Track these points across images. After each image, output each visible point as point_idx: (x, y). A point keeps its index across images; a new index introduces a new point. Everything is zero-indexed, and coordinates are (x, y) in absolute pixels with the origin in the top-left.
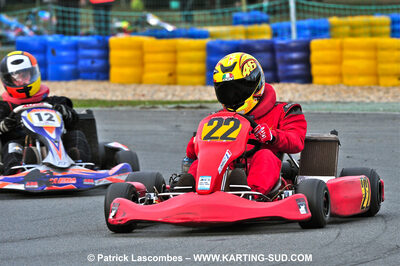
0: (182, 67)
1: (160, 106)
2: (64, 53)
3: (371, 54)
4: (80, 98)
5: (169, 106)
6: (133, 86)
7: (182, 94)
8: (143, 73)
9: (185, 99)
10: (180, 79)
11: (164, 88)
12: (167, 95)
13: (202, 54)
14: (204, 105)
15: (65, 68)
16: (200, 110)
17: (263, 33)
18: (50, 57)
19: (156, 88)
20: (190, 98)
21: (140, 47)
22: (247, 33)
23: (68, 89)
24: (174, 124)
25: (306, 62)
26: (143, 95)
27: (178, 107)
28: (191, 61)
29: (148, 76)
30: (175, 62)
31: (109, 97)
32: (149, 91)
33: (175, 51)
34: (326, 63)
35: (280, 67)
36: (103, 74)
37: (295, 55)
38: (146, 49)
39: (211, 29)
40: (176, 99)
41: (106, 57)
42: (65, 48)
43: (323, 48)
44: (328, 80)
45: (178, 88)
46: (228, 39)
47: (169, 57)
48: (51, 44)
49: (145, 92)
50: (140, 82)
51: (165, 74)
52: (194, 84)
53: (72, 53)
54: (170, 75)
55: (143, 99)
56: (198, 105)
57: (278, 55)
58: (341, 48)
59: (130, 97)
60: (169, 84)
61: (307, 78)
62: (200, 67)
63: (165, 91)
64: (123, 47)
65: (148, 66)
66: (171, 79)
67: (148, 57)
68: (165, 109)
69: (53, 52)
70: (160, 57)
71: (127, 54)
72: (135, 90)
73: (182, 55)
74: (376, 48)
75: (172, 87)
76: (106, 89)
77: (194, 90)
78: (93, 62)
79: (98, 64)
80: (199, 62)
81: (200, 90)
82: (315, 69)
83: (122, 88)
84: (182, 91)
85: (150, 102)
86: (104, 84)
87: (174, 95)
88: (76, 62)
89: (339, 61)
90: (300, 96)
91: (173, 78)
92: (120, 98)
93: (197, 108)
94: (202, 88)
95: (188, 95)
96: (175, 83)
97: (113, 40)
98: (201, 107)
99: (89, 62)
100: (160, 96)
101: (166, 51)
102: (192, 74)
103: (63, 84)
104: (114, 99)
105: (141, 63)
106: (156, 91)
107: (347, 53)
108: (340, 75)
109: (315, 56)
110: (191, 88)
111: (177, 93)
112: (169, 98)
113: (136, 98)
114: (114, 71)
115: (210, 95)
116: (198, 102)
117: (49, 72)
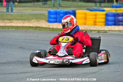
0: (98, 20)
6: (83, 25)
9: (100, 30)
10: (97, 24)
11: (93, 26)
12: (94, 28)
13: (104, 16)
19: (90, 26)
20: (101, 29)
21: (85, 14)
26: (87, 28)
28: (101, 18)
29: (87, 22)
30: (96, 18)
33: (96, 15)
40: (97, 29)
47: (94, 17)
50: (85, 24)
51: (92, 22)
52: (101, 25)
54: (94, 22)
62: (104, 20)
63: (94, 27)
66: (94, 24)
67: (88, 17)
69: (59, 14)
71: (80, 16)
73: (98, 16)
77: (102, 27)
80: (103, 19)
84: (98, 27)
87: (96, 28)
94: (104, 26)
96: (96, 25)
97: (77, 12)
100: (92, 28)
101: (93, 15)
102: (101, 22)
105: (86, 19)
110: (100, 27)
112: (95, 29)
113: (85, 29)
115: (107, 29)
116: (104, 30)
117: (58, 20)
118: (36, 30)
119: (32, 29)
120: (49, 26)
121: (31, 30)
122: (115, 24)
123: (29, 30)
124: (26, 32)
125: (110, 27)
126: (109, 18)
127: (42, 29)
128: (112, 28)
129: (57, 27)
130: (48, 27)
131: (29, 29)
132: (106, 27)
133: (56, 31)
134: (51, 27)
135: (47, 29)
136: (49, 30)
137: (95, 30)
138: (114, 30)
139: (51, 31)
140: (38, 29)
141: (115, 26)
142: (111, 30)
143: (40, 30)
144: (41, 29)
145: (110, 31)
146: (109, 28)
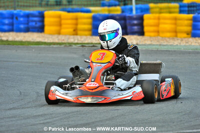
0: (80, 26)
2: (22, 19)
3: (173, 21)
4: (32, 41)
6: (56, 36)
7: (82, 40)
8: (60, 30)
9: (84, 42)
10: (79, 32)
11: (72, 37)
12: (75, 40)
13: (90, 21)
15: (22, 26)
18: (15, 20)
20: (86, 42)
21: (60, 17)
22: (109, 11)
23: (24, 37)
24: (82, 54)
25: (141, 25)
26: (64, 40)
27: (82, 46)
28: (85, 24)
29: (63, 31)
30: (77, 24)
31: (46, 41)
33: (77, 19)
34: (151, 26)
35: (129, 28)
36: (41, 29)
37: (135, 22)
38: (62, 17)
41: (43, 21)
42: (22, 16)
43: (150, 19)
44: (152, 34)
45: (79, 37)
47: (74, 22)
48: (16, 14)
50: (59, 33)
51: (71, 30)
52: (86, 35)
53: (26, 19)
54: (74, 30)
55: (63, 42)
56: (92, 45)
57: (128, 21)
58: (159, 19)
59: (56, 41)
60: (74, 35)
61: (141, 33)
62: (90, 27)
63: (74, 38)
64: (51, 16)
65: (63, 26)
67: (63, 22)
68: (76, 47)
69: (17, 18)
70: (70, 21)
71: (52, 20)
72: (57, 37)
73: (80, 21)
74: (176, 19)
76: (43, 37)
77: (87, 38)
78: (36, 24)
79: (39, 24)
80: (88, 24)
82: (146, 29)
83: (51, 36)
84: (81, 38)
86: (42, 34)
87: (78, 40)
88: (28, 24)
89: (158, 25)
90: (140, 42)
91: (75, 32)
92: (52, 41)
93: (92, 47)
94: (91, 37)
95: (85, 40)
96: (77, 34)
97: (46, 13)
98: (94, 46)
99: (34, 24)
101: (72, 19)
102: (84, 30)
103: (22, 34)
104: (49, 41)
105: (60, 25)
106: (69, 38)
107: (162, 21)
108: (158, 32)
109: (146, 22)
110: (84, 37)
112: (76, 41)
113: (60, 42)
114: (46, 28)
116: (92, 43)
117: (15, 28)
132: (94, 37)
137: (77, 44)
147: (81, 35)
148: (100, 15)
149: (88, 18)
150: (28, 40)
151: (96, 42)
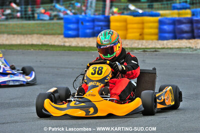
0: (146, 31)
1: (135, 51)
2: (88, 24)
5: (140, 50)
7: (146, 44)
8: (127, 34)
9: (148, 47)
10: (145, 37)
11: (137, 41)
12: (138, 45)
13: (156, 25)
14: (157, 50)
15: (88, 31)
16: (155, 52)
17: (187, 14)
18: (80, 26)
19: (133, 41)
20: (150, 46)
21: (126, 21)
22: (179, 14)
23: (89, 42)
24: (142, 59)
26: (127, 45)
27: (144, 51)
28: (151, 28)
29: (129, 35)
30: (143, 28)
32: (129, 43)
33: (143, 23)
35: (196, 31)
38: (128, 22)
39: (161, 12)
40: (143, 47)
41: (108, 26)
42: (88, 21)
45: (144, 41)
46: (170, 17)
47: (140, 26)
48: (81, 19)
49: (128, 43)
50: (125, 38)
51: (137, 35)
52: (152, 40)
53: (92, 24)
54: (141, 35)
55: (126, 47)
56: (154, 50)
57: (195, 25)
60: (140, 39)
62: (156, 31)
63: (138, 43)
64: (117, 21)
65: (129, 30)
66: (141, 37)
67: (129, 26)
68: (137, 52)
69: (82, 23)
70: (135, 26)
71: (118, 24)
73: (146, 25)
75: (141, 41)
77: (152, 43)
78: (102, 28)
80: (155, 28)
81: (155, 43)
85: (130, 48)
87: (142, 45)
88: (93, 28)
91: (142, 36)
93: (154, 51)
94: (156, 41)
95: (149, 45)
96: (143, 39)
97: (112, 17)
98: (156, 51)
99: (100, 28)
100: (135, 45)
101: (138, 23)
102: (151, 34)
103: (87, 39)
105: (126, 29)
106: (135, 43)
110: (150, 42)
111: (144, 44)
112: (140, 46)
115: (160, 45)
117: (80, 33)
118: (40, 51)
119: (34, 49)
120: (65, 42)
121: (32, 50)
122: (175, 38)
123: (29, 51)
124: (23, 53)
125: (165, 42)
126: (166, 27)
127: (51, 49)
128: (169, 44)
129: (78, 44)
130: (62, 44)
131: (29, 48)
132: (160, 42)
133: (74, 50)
134: (67, 44)
135: (59, 49)
136: (63, 50)
138: (172, 47)
139: (65, 50)
140: (45, 48)
141: (174, 41)
142: (166, 47)
143: (46, 50)
144: (48, 48)
145: (164, 48)
146: (163, 45)
147: (147, 40)
148: (166, 18)
149: (154, 22)
150: (91, 45)
151: (160, 47)
